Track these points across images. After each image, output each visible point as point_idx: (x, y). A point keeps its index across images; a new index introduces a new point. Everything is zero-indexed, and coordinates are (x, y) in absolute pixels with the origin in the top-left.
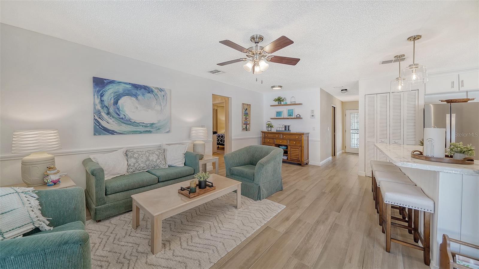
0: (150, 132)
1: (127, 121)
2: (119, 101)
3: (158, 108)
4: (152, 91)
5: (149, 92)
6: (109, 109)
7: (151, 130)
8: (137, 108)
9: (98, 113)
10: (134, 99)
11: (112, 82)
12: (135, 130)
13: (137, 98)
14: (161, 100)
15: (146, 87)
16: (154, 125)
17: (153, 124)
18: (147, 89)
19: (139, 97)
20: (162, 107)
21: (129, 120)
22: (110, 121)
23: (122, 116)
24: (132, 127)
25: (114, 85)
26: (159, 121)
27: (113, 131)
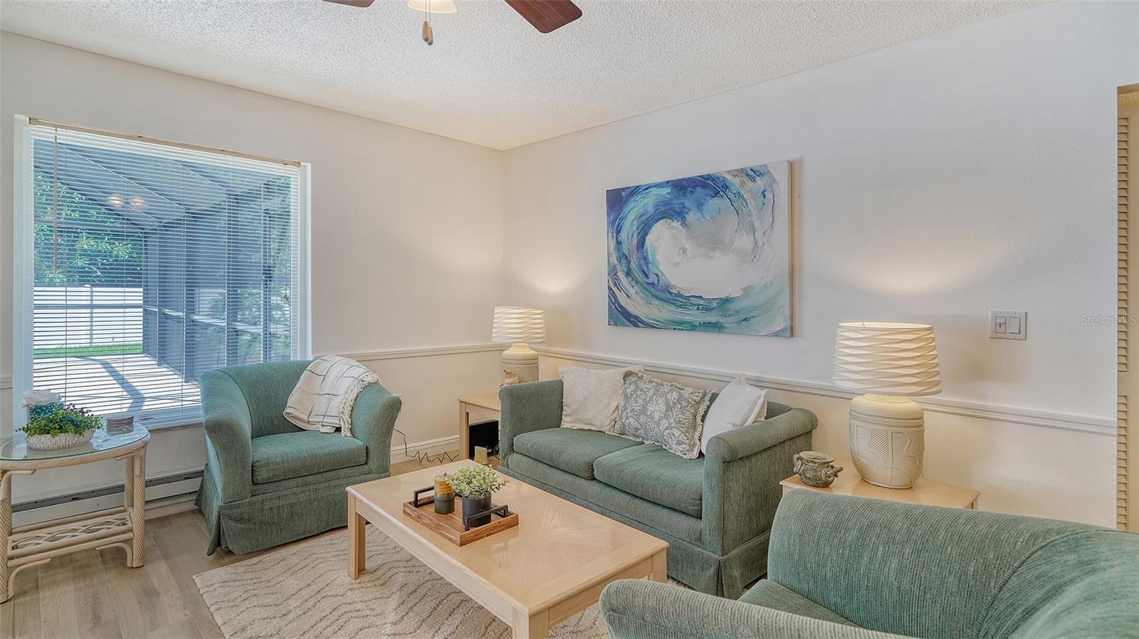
0: (716, 327)
1: (662, 291)
2: (648, 238)
3: (744, 241)
4: (726, 187)
5: (716, 194)
6: (629, 262)
7: (721, 320)
8: (684, 251)
9: (613, 272)
10: (677, 224)
11: (635, 191)
12: (679, 317)
13: (684, 224)
14: (754, 213)
15: (709, 177)
16: (730, 306)
17: (726, 301)
18: (710, 186)
19: (691, 217)
20: (759, 235)
21: (667, 289)
22: (632, 291)
23: (652, 278)
24: (672, 308)
25: (638, 197)
26: (747, 291)
27: (637, 317)
